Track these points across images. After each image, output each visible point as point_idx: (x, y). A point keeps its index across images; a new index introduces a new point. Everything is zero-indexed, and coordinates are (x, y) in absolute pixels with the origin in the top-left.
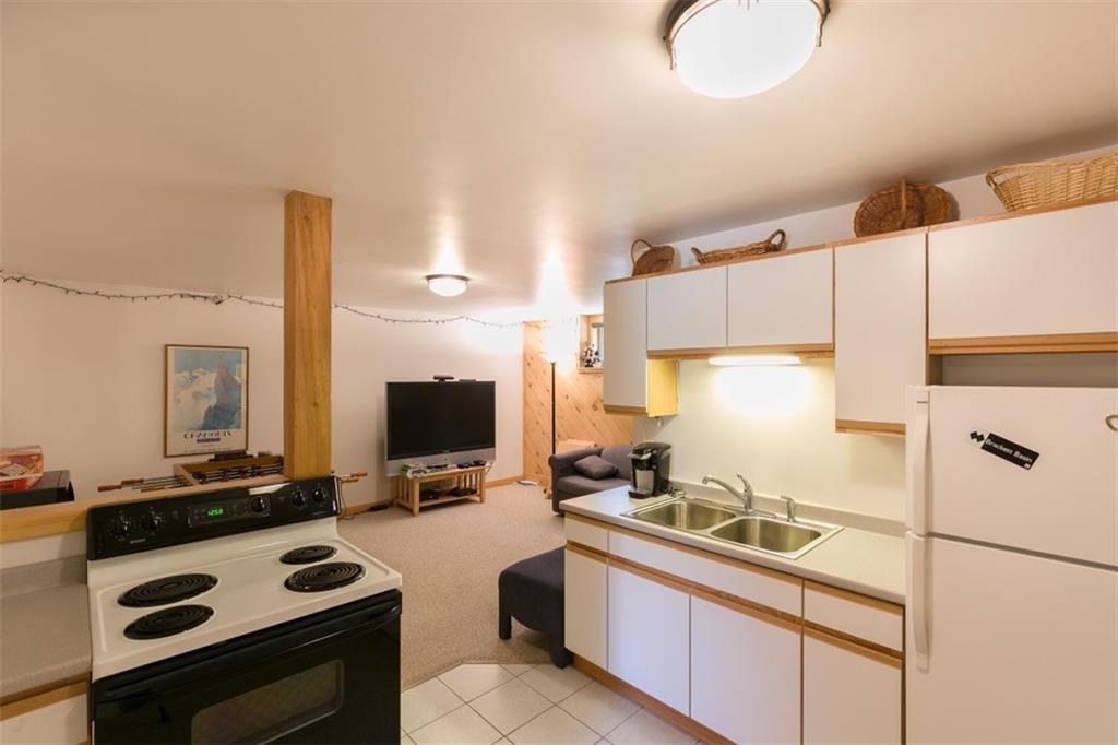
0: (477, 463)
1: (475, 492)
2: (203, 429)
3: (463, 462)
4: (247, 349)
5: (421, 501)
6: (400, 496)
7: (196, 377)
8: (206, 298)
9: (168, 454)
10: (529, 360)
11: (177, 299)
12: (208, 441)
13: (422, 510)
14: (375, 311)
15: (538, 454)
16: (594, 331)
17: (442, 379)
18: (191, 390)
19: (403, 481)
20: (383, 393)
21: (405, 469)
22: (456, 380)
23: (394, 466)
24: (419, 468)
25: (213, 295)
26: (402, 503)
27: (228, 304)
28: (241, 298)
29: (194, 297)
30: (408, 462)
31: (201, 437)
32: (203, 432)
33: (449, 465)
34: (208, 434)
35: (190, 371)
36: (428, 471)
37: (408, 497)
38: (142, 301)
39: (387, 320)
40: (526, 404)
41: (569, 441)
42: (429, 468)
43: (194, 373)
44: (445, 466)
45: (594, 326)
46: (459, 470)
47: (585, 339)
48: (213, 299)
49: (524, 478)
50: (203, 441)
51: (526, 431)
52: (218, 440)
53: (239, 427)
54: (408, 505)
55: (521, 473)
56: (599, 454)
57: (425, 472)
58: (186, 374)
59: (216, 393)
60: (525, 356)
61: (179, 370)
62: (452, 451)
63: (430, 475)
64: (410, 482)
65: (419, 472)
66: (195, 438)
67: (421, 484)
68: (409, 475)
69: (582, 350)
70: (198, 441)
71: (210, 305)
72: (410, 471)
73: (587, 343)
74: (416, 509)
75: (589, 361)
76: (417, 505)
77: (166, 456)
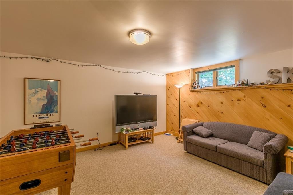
0: (150, 127)
1: (150, 139)
2: (41, 113)
3: (145, 127)
4: (60, 81)
5: (129, 142)
6: (121, 140)
7: (38, 92)
8: (42, 59)
9: (26, 123)
10: (168, 88)
11: (30, 59)
12: (43, 118)
13: (129, 146)
14: (112, 68)
15: (172, 123)
16: (196, 75)
17: (137, 94)
18: (36, 97)
19: (122, 134)
20: (114, 99)
21: (122, 130)
22: (142, 94)
23: (118, 129)
24: (128, 129)
25: (46, 58)
26: (122, 143)
27: (52, 62)
28: (57, 60)
29: (37, 59)
30: (124, 127)
31: (40, 116)
32: (41, 114)
33: (139, 128)
34: (43, 115)
35: (35, 89)
36: (132, 130)
37: (124, 141)
38: (14, 59)
39: (116, 71)
40: (167, 104)
41: (186, 119)
42: (132, 129)
43: (37, 90)
44: (138, 129)
45: (196, 73)
46: (143, 130)
47: (193, 78)
48: (46, 60)
49: (167, 132)
50: (41, 118)
51: (167, 114)
52: (48, 117)
53: (57, 112)
54: (124, 144)
55: (166, 130)
56: (202, 125)
57: (130, 131)
58: (34, 90)
59: (47, 98)
60: (167, 87)
61: (30, 88)
62: (140, 123)
63: (132, 132)
64: (125, 135)
65: (128, 131)
66: (38, 117)
67: (129, 136)
68: (124, 133)
69: (192, 83)
70: (39, 118)
71: (44, 63)
72: (124, 131)
73: (194, 80)
74: (127, 146)
75: (195, 87)
76: (127, 144)
77: (25, 124)
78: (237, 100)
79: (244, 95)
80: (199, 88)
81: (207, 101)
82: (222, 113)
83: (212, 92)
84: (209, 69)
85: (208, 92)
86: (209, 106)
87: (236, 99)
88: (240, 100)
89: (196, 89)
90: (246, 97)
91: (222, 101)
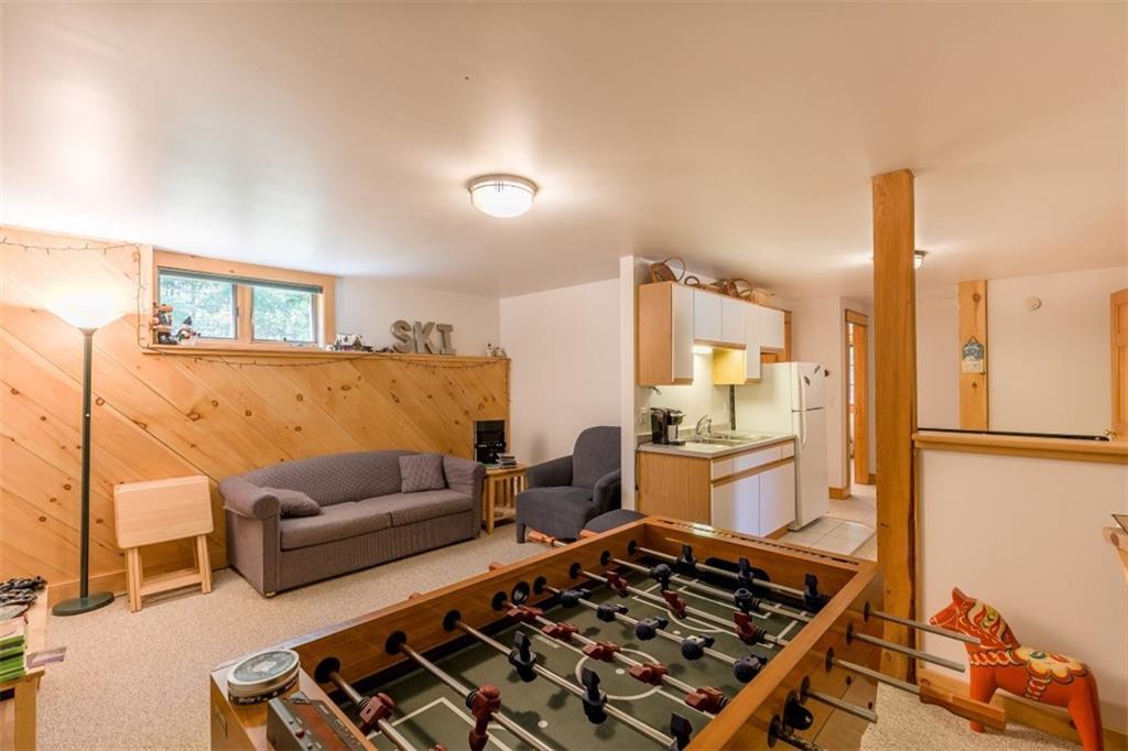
78: (343, 388)
79: (358, 374)
80: (192, 342)
81: (241, 395)
82: (298, 429)
83: (265, 362)
84: (232, 272)
85: (252, 361)
86: (248, 413)
87: (341, 386)
88: (349, 388)
89: (175, 343)
90: (363, 379)
91: (298, 391)
